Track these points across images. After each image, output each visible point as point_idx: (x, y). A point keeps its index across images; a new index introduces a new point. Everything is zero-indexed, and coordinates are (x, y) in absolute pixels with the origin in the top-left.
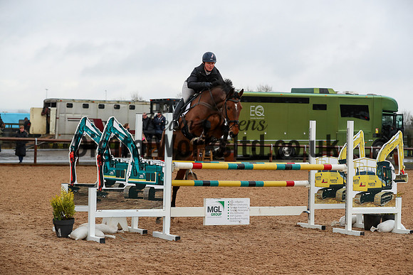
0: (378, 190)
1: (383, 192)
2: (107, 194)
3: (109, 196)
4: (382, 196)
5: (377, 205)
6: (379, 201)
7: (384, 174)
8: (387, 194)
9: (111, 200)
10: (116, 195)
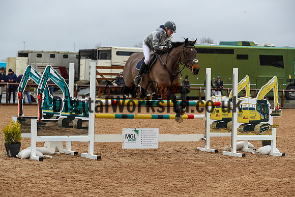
0: (258, 122)
1: (262, 123)
2: (45, 124)
3: (46, 125)
4: (261, 127)
5: (257, 134)
6: (259, 130)
7: (263, 109)
8: (264, 125)
9: (49, 128)
10: (52, 124)
